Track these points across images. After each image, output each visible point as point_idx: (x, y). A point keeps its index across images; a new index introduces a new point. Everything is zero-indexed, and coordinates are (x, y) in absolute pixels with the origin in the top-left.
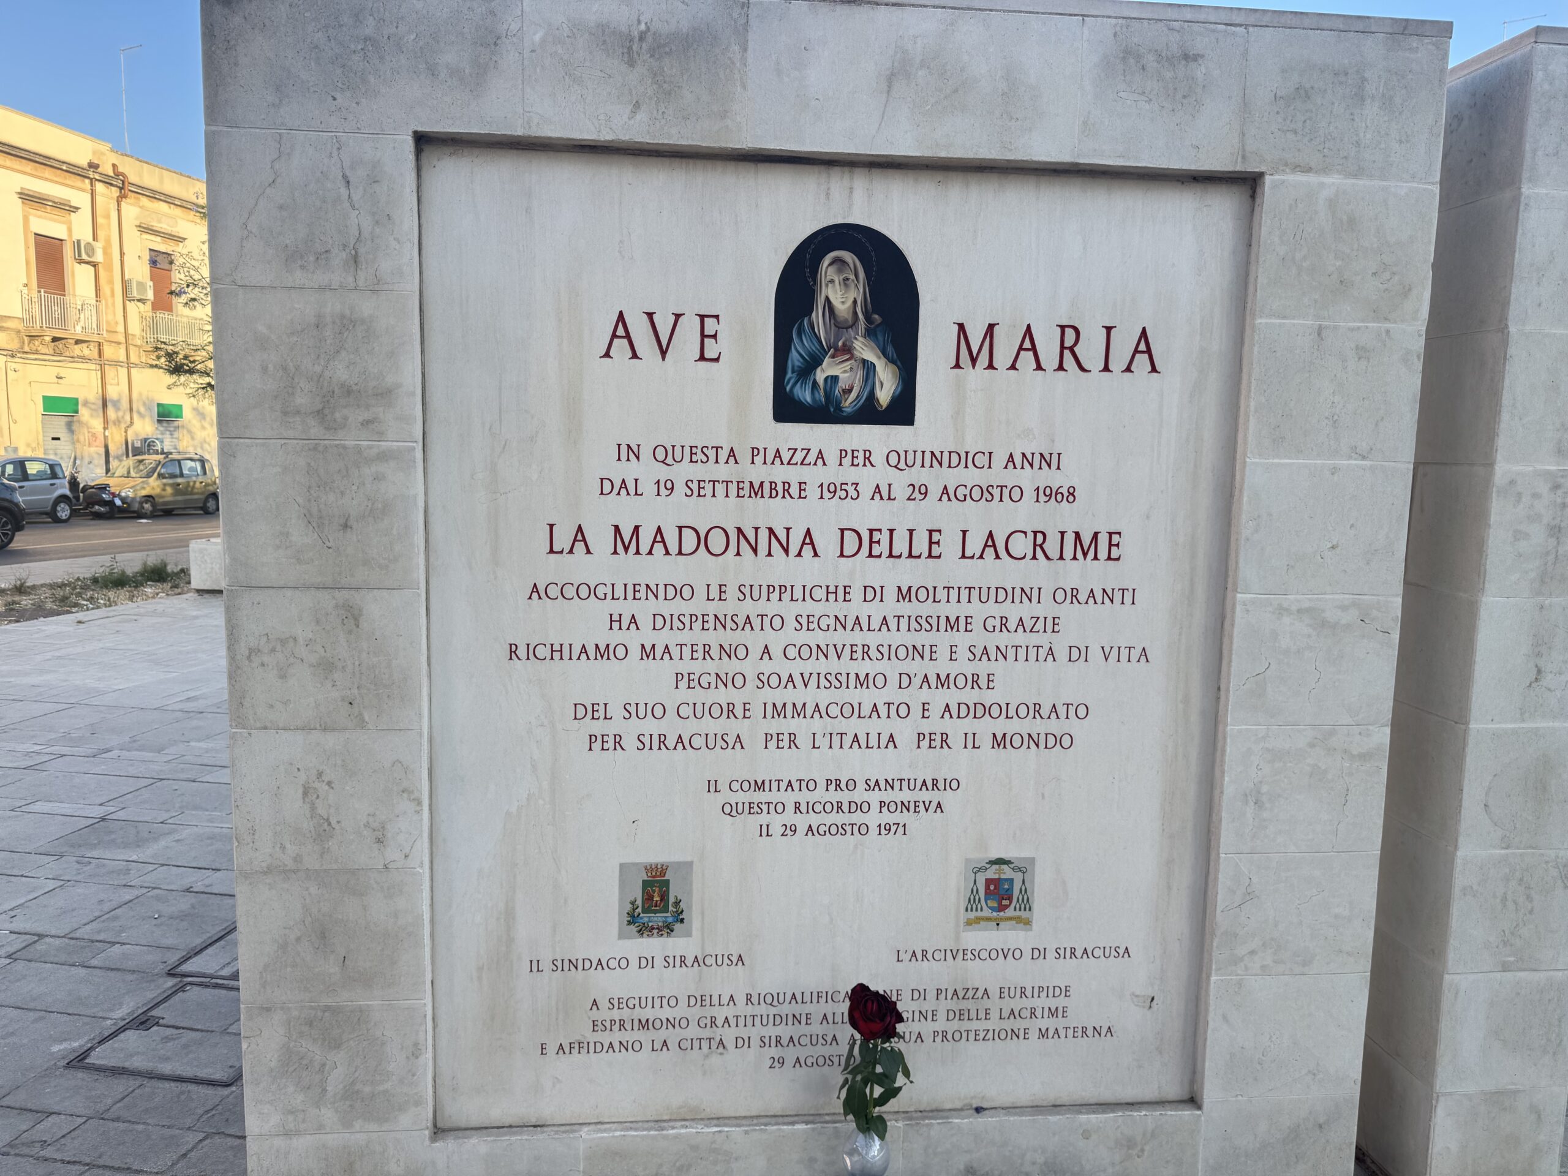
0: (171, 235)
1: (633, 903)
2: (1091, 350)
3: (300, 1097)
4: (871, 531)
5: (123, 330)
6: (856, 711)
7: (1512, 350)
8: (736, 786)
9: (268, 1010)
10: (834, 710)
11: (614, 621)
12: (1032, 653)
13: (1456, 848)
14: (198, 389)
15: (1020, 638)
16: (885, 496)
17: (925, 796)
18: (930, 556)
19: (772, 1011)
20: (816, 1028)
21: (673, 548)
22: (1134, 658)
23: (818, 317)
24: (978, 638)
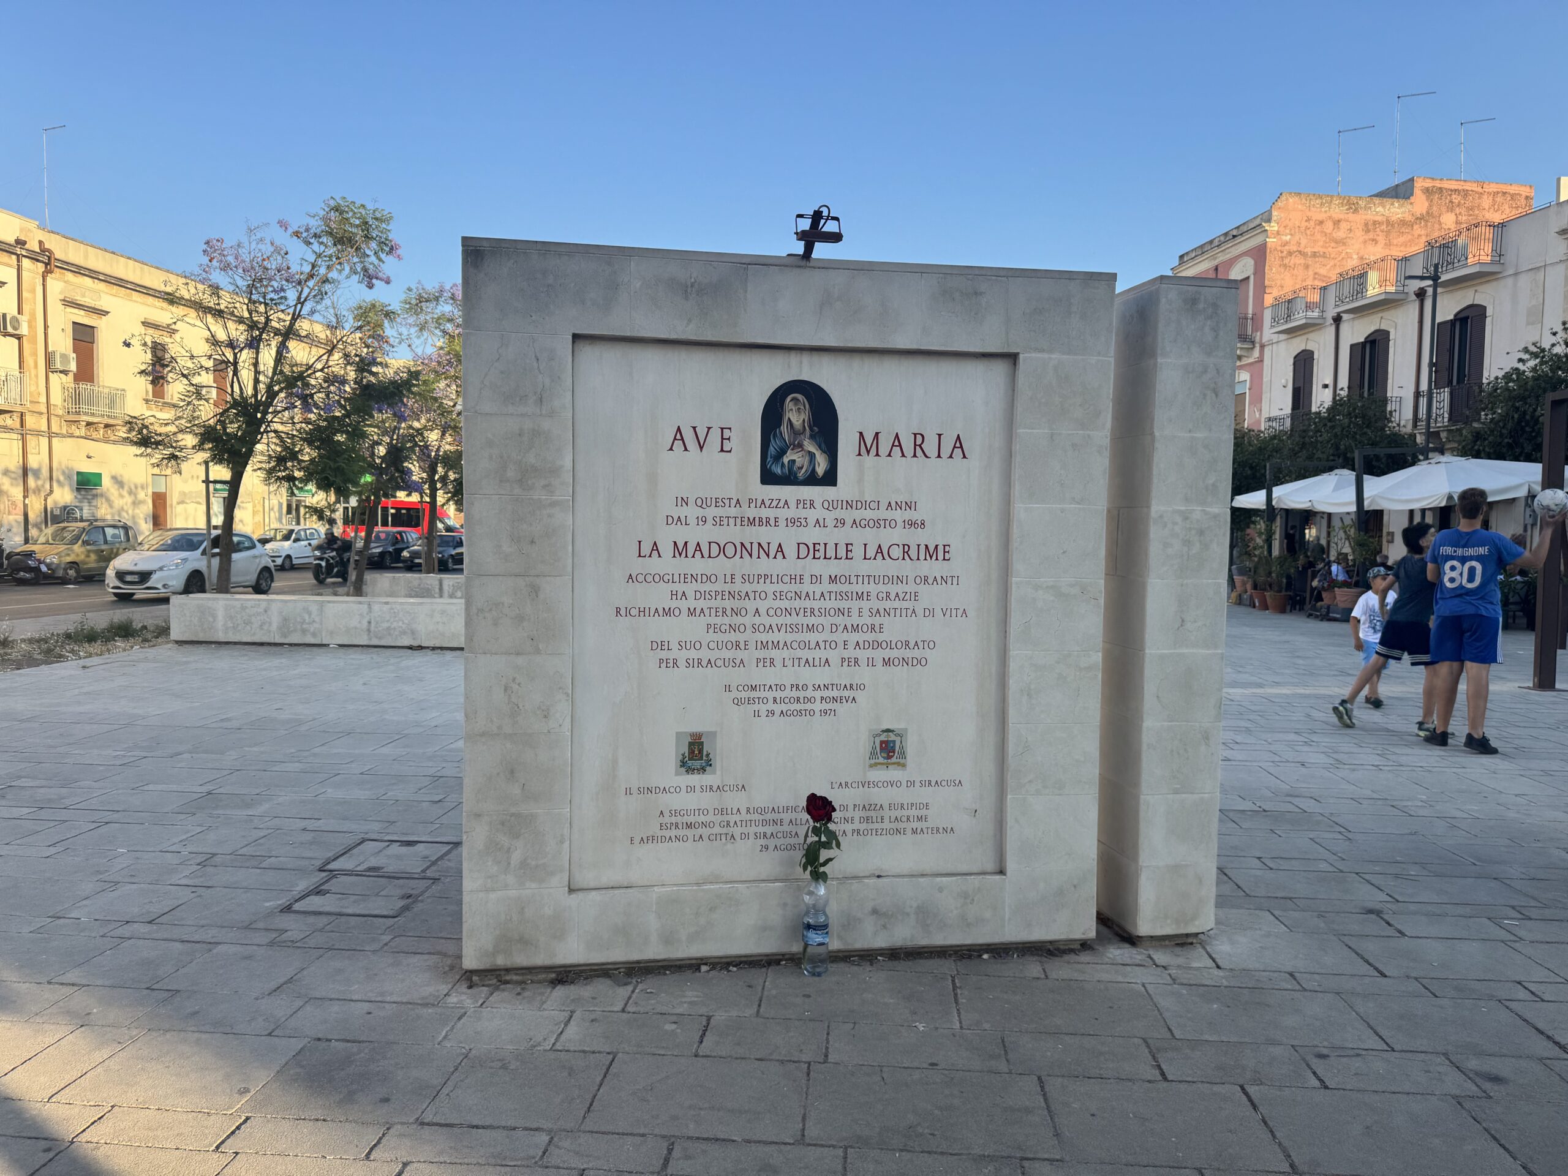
0: (94, 309)
1: (683, 755)
2: (931, 447)
3: (496, 868)
4: (814, 544)
5: (45, 401)
6: (806, 645)
7: (1157, 445)
8: (740, 688)
9: (479, 815)
10: (795, 645)
11: (674, 594)
12: (904, 612)
13: (1142, 721)
14: (163, 458)
15: (897, 604)
16: (822, 525)
17: (846, 693)
18: (847, 558)
19: (761, 817)
20: (786, 828)
21: (706, 554)
22: (959, 615)
23: (784, 428)
24: (875, 604)
